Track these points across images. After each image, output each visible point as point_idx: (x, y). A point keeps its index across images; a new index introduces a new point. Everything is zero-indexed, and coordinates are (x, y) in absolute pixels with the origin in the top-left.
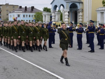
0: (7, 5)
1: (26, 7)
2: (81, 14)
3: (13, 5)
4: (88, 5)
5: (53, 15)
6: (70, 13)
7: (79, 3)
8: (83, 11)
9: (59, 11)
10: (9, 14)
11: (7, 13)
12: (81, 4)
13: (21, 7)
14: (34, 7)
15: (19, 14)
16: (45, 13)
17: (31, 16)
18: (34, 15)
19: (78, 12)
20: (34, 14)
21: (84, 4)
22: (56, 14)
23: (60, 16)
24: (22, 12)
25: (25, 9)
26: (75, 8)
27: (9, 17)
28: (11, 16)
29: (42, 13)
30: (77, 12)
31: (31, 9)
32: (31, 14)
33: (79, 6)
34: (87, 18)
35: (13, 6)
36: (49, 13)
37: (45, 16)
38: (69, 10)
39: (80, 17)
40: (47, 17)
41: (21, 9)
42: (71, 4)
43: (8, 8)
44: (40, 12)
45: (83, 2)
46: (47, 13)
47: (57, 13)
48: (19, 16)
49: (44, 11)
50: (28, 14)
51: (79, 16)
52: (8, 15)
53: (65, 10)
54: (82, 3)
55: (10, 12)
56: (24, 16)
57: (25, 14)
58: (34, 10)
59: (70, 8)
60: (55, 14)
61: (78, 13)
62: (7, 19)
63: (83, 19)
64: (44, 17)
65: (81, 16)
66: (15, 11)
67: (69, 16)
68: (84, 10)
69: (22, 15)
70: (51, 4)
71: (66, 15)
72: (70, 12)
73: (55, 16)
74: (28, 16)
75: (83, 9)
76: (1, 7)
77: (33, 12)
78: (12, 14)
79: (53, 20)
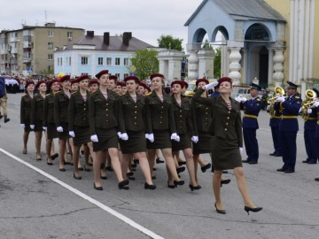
0: (50, 27)
1: (107, 35)
2: (279, 56)
3: (66, 28)
4: (301, 29)
5: (192, 58)
6: (245, 55)
7: (276, 22)
8: (285, 48)
9: (207, 47)
10: (57, 56)
11: (50, 52)
12: (280, 26)
13: (91, 34)
14: (130, 34)
15: (85, 54)
16: (165, 54)
17: (122, 61)
18: (133, 60)
19: (270, 50)
20: (131, 57)
21: (288, 26)
22: (201, 55)
23: (212, 62)
24: (93, 48)
25: (102, 39)
26: (262, 38)
27: (56, 63)
28: (60, 61)
29: (156, 53)
30: (267, 51)
31: (121, 39)
32: (122, 56)
33: (275, 33)
34: (298, 68)
35: (69, 31)
36: (178, 54)
37: (167, 62)
38: (242, 45)
39: (278, 67)
40: (171, 65)
41: (93, 41)
42: (249, 25)
43: (52, 36)
44: (149, 49)
45: (287, 20)
46: (172, 54)
47: (203, 52)
48: (84, 60)
50: (114, 55)
51: (274, 63)
52: (51, 56)
53: (231, 43)
54: (284, 23)
55: (59, 50)
56: (100, 61)
57: (105, 55)
58: (131, 42)
59: (246, 38)
60: (197, 55)
61: (270, 54)
62: (50, 69)
63: (288, 71)
64: (162, 65)
65: (279, 62)
66: (75, 47)
67: (241, 62)
68: (291, 44)
69: (93, 57)
70: (187, 24)
71: (234, 59)
72: (244, 51)
73: (197, 63)
74: (113, 61)
75: (285, 43)
76: (32, 34)
77: (129, 48)
78: (64, 55)
79: (190, 74)
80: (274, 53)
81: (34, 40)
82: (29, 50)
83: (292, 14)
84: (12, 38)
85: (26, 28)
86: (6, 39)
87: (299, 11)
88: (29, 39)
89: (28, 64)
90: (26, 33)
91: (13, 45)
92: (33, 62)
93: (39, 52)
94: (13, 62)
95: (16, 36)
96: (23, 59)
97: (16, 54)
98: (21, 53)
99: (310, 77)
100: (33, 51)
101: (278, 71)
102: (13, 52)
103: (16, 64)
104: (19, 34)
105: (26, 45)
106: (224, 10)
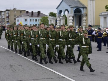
0: (15, 10)
1: (32, 12)
2: (85, 18)
3: (20, 10)
4: (91, 10)
5: (58, 19)
6: (74, 18)
7: (83, 8)
8: (86, 16)
10: (17, 19)
11: (15, 18)
12: (85, 9)
13: (27, 12)
14: (40, 12)
15: (26, 18)
16: (50, 18)
17: (37, 20)
18: (41, 20)
19: (82, 16)
20: (40, 19)
21: (87, 9)
23: (65, 20)
24: (28, 16)
26: (79, 13)
27: (17, 21)
28: (18, 20)
29: (48, 17)
31: (37, 13)
32: (38, 19)
33: (83, 11)
34: (90, 22)
35: (21, 11)
36: (55, 18)
37: (51, 20)
38: (73, 15)
39: (84, 21)
41: (28, 14)
42: (75, 9)
43: (15, 13)
44: (46, 16)
45: (87, 7)
46: (52, 18)
47: (62, 17)
48: (26, 20)
49: (50, 15)
50: (35, 19)
51: (83, 20)
52: (15, 19)
53: (70, 14)
54: (86, 8)
55: (18, 17)
56: (31, 20)
57: (32, 18)
58: (40, 14)
59: (74, 13)
60: (60, 18)
61: (82, 18)
62: (15, 23)
63: (87, 23)
64: (49, 21)
65: (84, 20)
66: (22, 16)
67: (73, 20)
69: (28, 19)
71: (71, 19)
73: (60, 20)
74: (35, 20)
75: (86, 14)
76: (9, 12)
77: (40, 16)
78: (19, 19)
79: (58, 24)
80: (83, 17)
81: (10, 14)
82: (8, 17)
83: (88, 5)
84: (3, 14)
85: (7, 10)
86: (1, 14)
87: (90, 4)
88: (8, 14)
89: (8, 22)
90: (7, 12)
91: (3, 16)
92: (9, 21)
93: (12, 18)
94: (3, 21)
95: (4, 13)
96: (6, 20)
97: (4, 19)
98: (6, 18)
99: (94, 24)
100: (9, 17)
101: (84, 23)
102: (3, 18)
103: (4, 22)
104: (5, 12)
105: (7, 15)
106: (67, 4)
